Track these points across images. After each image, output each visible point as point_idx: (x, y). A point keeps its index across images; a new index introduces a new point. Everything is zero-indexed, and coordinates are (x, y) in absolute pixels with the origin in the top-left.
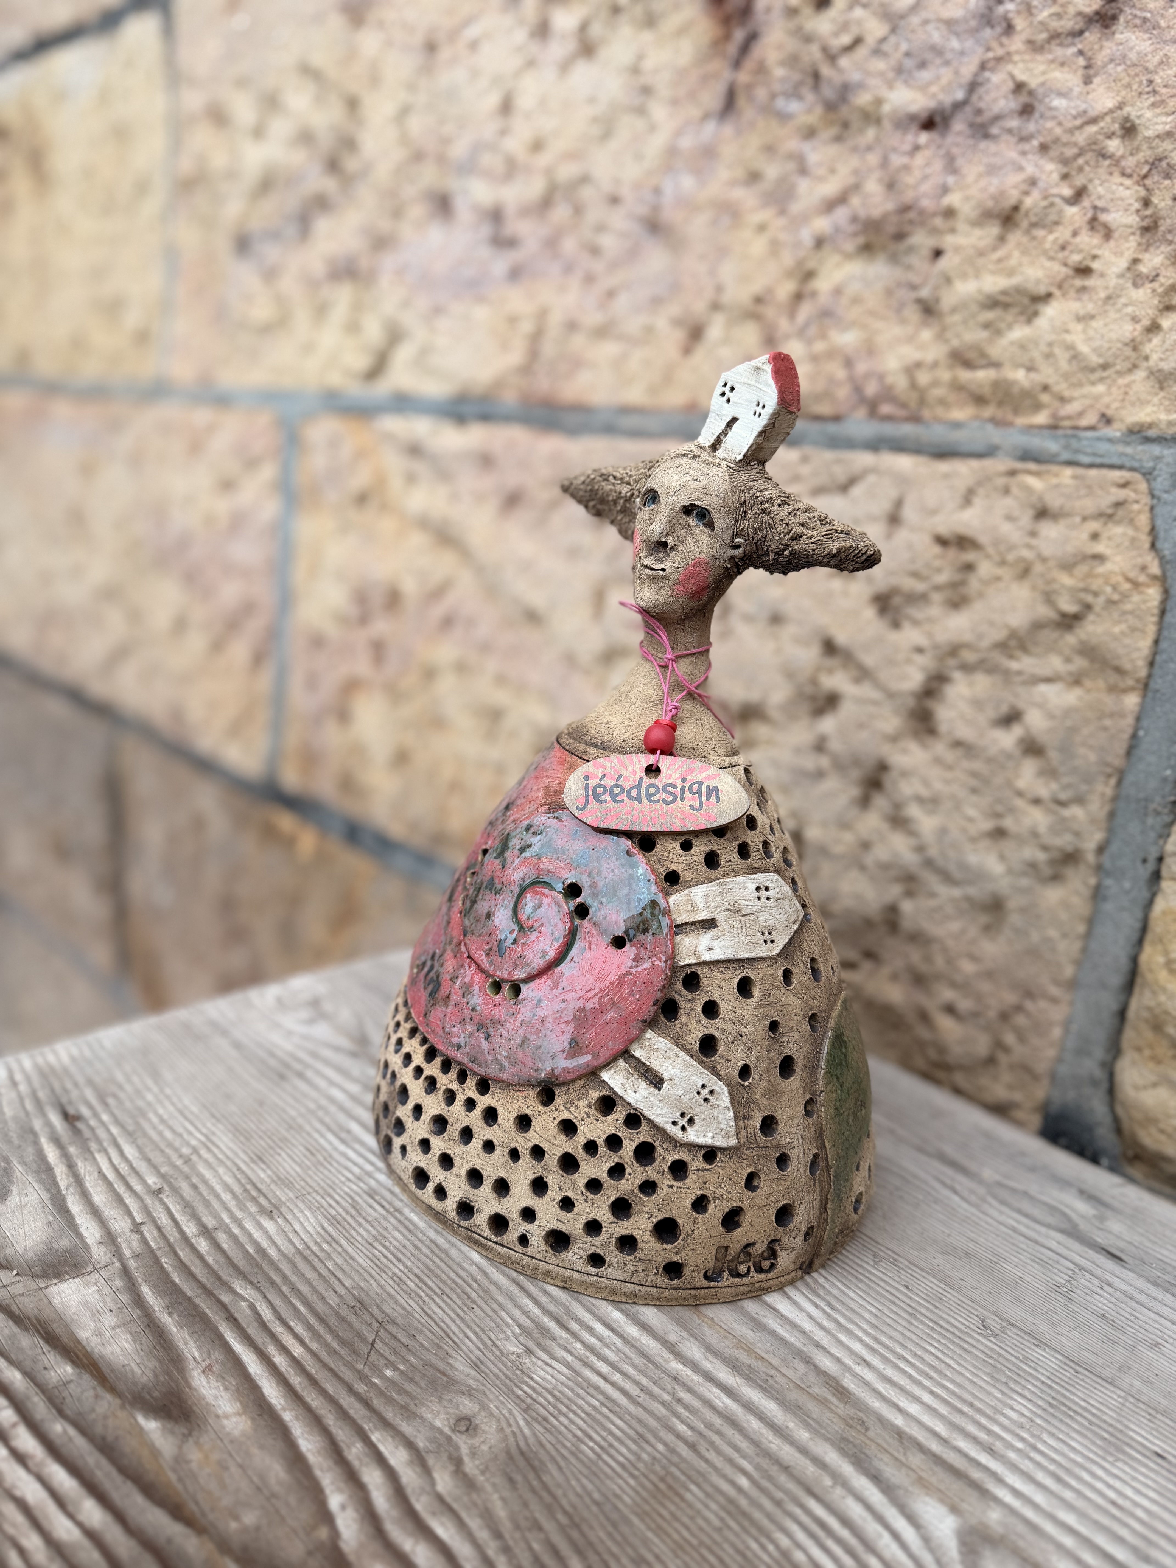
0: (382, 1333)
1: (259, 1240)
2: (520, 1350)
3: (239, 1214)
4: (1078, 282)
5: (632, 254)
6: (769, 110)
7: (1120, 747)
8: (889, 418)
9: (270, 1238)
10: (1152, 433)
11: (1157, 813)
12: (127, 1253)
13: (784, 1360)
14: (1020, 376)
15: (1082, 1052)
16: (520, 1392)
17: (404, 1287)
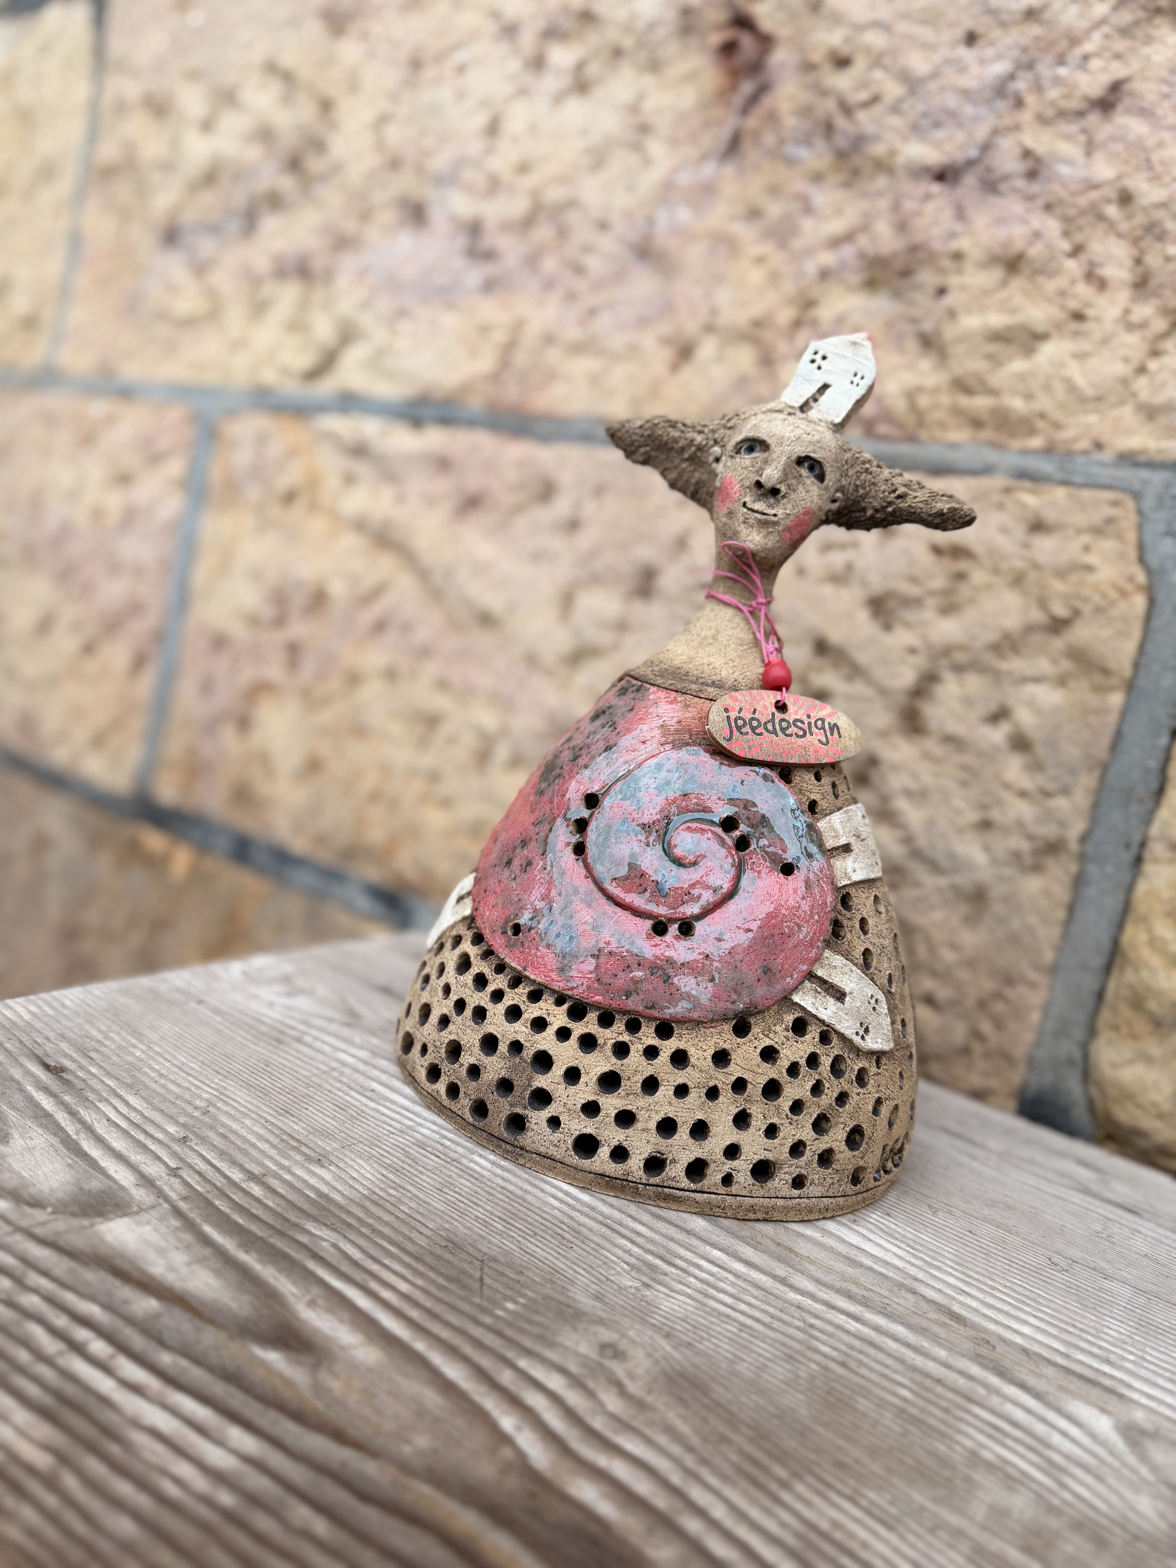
0: (486, 1269)
1: (317, 1186)
2: (637, 1284)
3: (286, 1163)
4: (1074, 326)
5: (619, 277)
6: (778, 155)
7: (1105, 741)
8: (885, 438)
9: (327, 1183)
10: (1142, 459)
11: (1140, 801)
12: (173, 1195)
13: (891, 1291)
14: (1017, 404)
15: (1061, 1033)
16: (654, 1321)
17: (492, 1228)
